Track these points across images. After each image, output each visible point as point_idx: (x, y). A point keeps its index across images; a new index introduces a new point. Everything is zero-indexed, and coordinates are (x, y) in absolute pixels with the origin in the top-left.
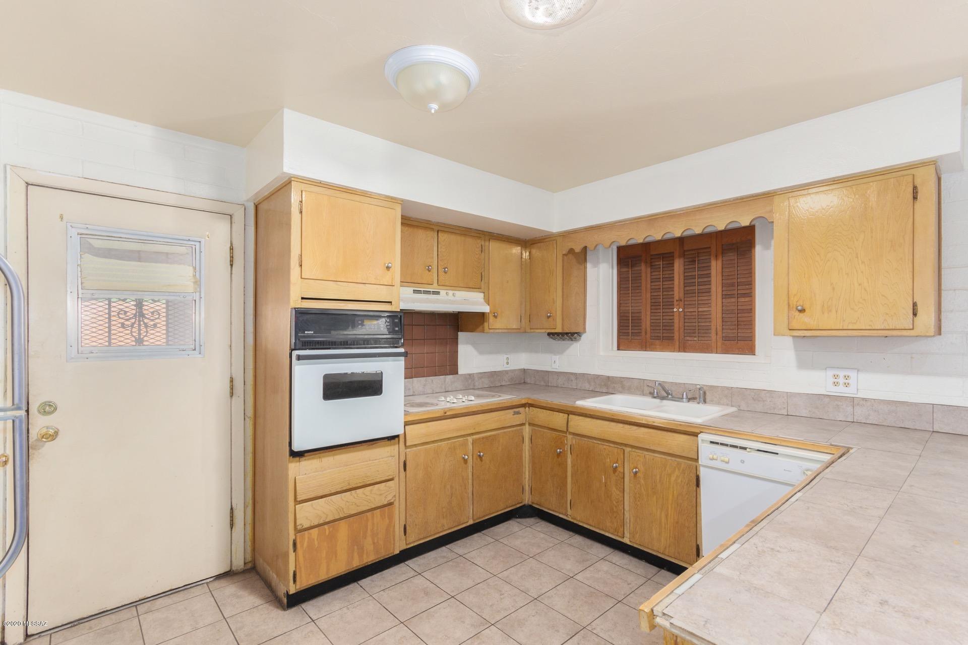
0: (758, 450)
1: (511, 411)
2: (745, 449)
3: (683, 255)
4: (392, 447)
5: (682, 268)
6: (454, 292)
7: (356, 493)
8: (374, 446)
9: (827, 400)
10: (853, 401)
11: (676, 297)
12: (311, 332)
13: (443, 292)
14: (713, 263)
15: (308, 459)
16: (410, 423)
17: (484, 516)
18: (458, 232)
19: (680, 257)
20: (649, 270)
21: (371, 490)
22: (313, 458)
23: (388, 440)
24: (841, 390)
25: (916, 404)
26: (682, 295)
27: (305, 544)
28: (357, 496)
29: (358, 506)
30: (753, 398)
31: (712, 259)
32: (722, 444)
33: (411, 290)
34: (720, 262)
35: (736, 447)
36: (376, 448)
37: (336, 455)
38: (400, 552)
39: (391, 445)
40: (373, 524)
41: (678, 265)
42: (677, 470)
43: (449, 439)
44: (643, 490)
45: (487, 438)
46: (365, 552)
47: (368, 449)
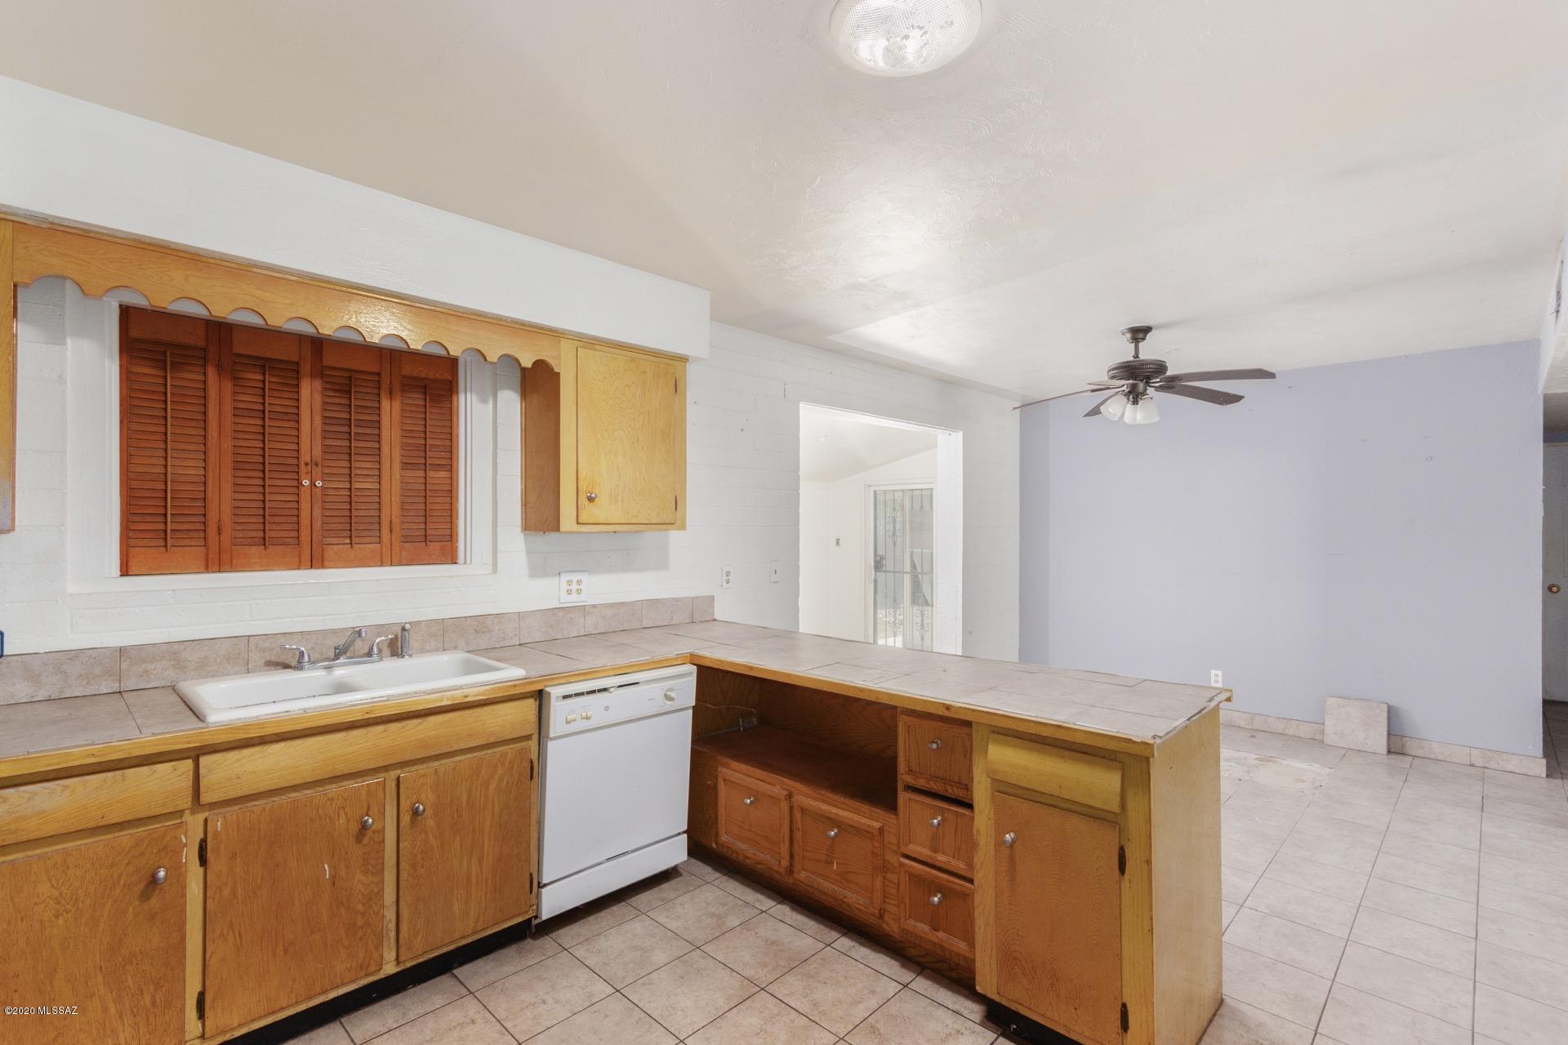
0: (619, 686)
2: (605, 690)
3: (319, 372)
5: (318, 398)
9: (561, 614)
10: (583, 609)
11: (305, 457)
14: (385, 404)
19: (313, 376)
20: (228, 386)
24: (574, 600)
25: (631, 603)
26: (318, 452)
30: (476, 630)
31: (383, 395)
32: (577, 695)
34: (397, 405)
35: (593, 692)
41: (310, 393)
42: (499, 766)
44: (431, 838)
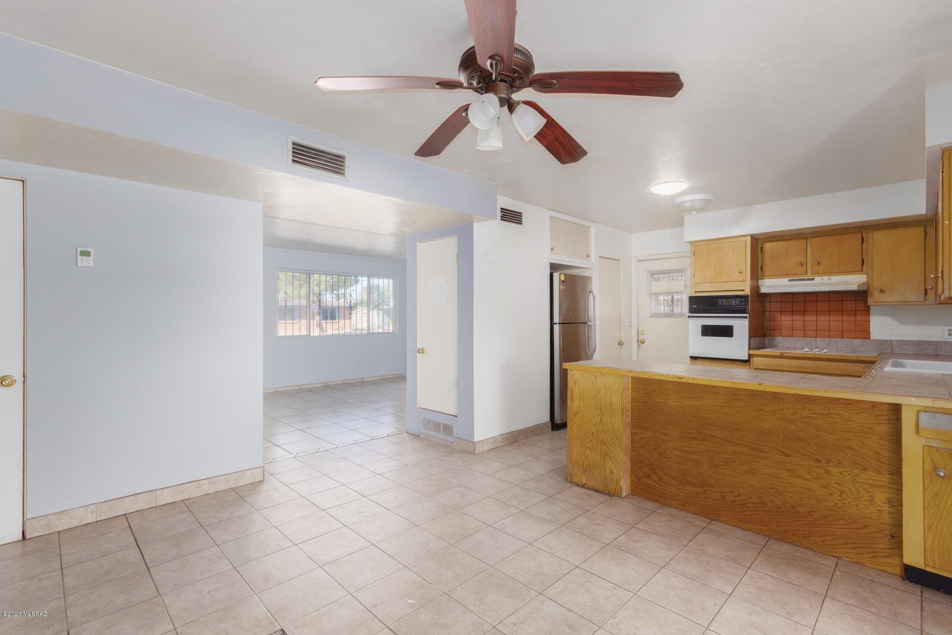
4: (746, 367)
6: (829, 277)
8: (734, 363)
12: (694, 307)
13: (817, 279)
15: (699, 361)
16: (758, 356)
18: (832, 233)
23: (743, 362)
33: (787, 279)
39: (744, 365)
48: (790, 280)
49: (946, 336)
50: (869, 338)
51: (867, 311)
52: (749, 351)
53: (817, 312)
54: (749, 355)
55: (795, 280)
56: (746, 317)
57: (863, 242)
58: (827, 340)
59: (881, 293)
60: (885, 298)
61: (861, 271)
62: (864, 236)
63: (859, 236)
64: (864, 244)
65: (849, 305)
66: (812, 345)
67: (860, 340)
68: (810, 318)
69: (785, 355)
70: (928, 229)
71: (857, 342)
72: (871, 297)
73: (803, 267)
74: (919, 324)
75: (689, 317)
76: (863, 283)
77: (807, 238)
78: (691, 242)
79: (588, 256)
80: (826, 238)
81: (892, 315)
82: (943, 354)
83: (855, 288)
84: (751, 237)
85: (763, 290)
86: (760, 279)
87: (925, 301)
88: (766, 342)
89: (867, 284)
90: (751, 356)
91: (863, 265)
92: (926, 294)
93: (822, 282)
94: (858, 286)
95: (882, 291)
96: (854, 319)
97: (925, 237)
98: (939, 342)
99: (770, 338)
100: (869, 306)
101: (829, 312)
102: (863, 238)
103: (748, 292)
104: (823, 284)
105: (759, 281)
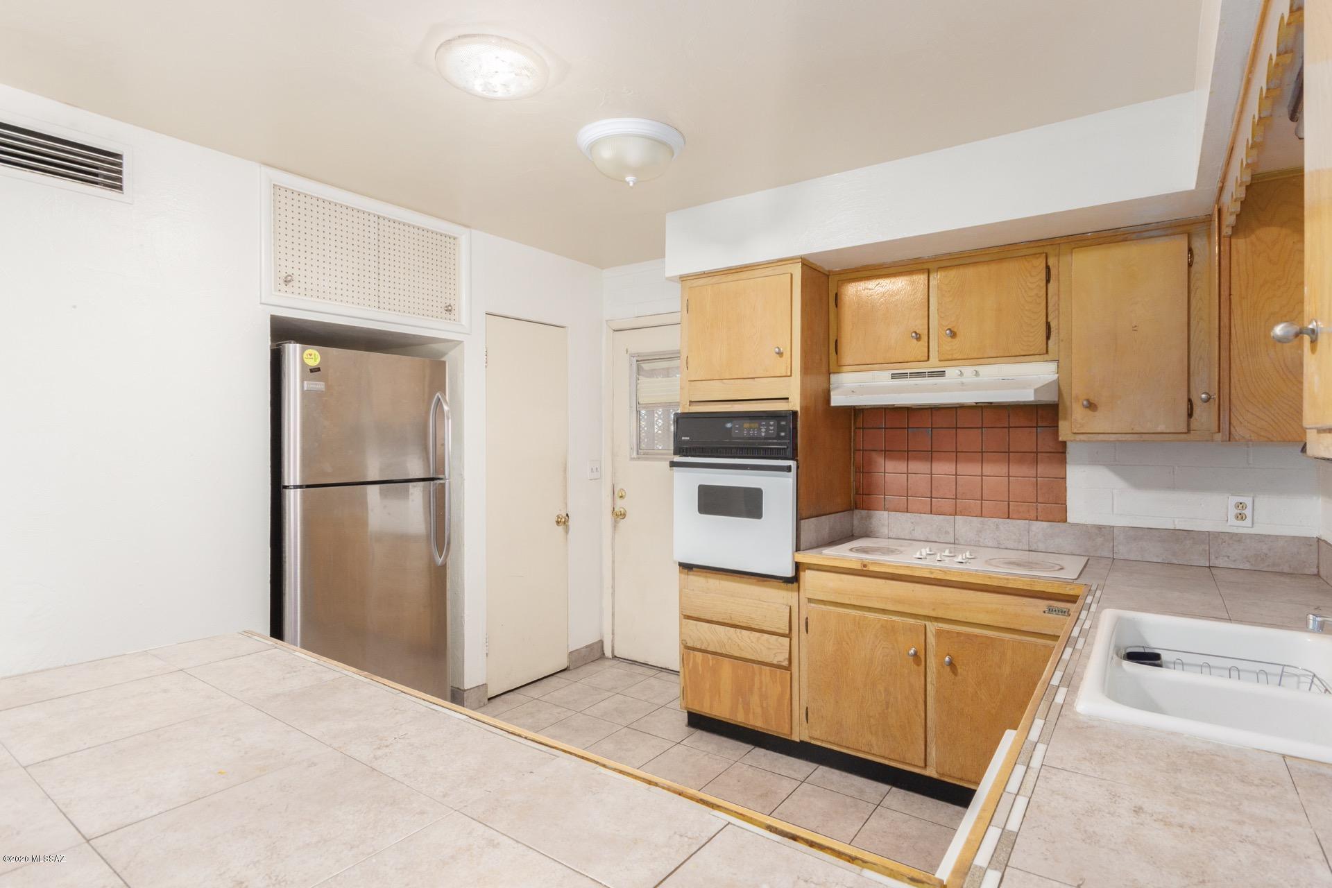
1: (1043, 604)
4: (790, 594)
6: (976, 368)
7: (740, 632)
8: (765, 583)
12: (686, 438)
13: (952, 372)
15: (696, 575)
16: (816, 567)
17: (961, 779)
18: (987, 258)
21: (759, 639)
22: (700, 576)
23: (784, 582)
27: (691, 665)
28: (741, 637)
29: (740, 649)
33: (887, 374)
36: (765, 586)
37: (722, 579)
38: (802, 742)
39: (787, 590)
40: (761, 682)
43: (884, 611)
45: (968, 636)
46: (752, 710)
47: (756, 585)
48: (894, 376)
49: (1232, 520)
50: (1065, 521)
51: (1060, 453)
52: (796, 554)
53: (957, 455)
54: (798, 567)
55: (903, 376)
56: (789, 469)
57: (1048, 281)
58: (976, 521)
59: (1087, 409)
60: (1100, 423)
61: (1044, 353)
62: (1050, 264)
63: (1040, 263)
64: (1051, 285)
65: (1024, 439)
66: (947, 533)
67: (1045, 524)
68: (943, 468)
69: (872, 568)
70: (1198, 244)
71: (1039, 527)
72: (1065, 419)
73: (919, 343)
74: (1173, 487)
75: (673, 464)
76: (1048, 385)
77: (929, 272)
78: (683, 278)
79: (449, 309)
80: (970, 272)
81: (1115, 466)
82: (1225, 565)
83: (1028, 396)
84: (803, 264)
85: (837, 400)
86: (834, 373)
87: (1189, 431)
88: (856, 522)
89: (1058, 386)
90: (800, 568)
91: (1048, 338)
92: (1190, 415)
93: (960, 380)
94: (1036, 391)
95: (1091, 406)
96: (1033, 472)
97: (1190, 265)
98: (1217, 535)
99: (864, 512)
100: (1064, 443)
101: (982, 455)
102: (1048, 268)
103: (795, 404)
104: (963, 386)
105: (831, 375)
